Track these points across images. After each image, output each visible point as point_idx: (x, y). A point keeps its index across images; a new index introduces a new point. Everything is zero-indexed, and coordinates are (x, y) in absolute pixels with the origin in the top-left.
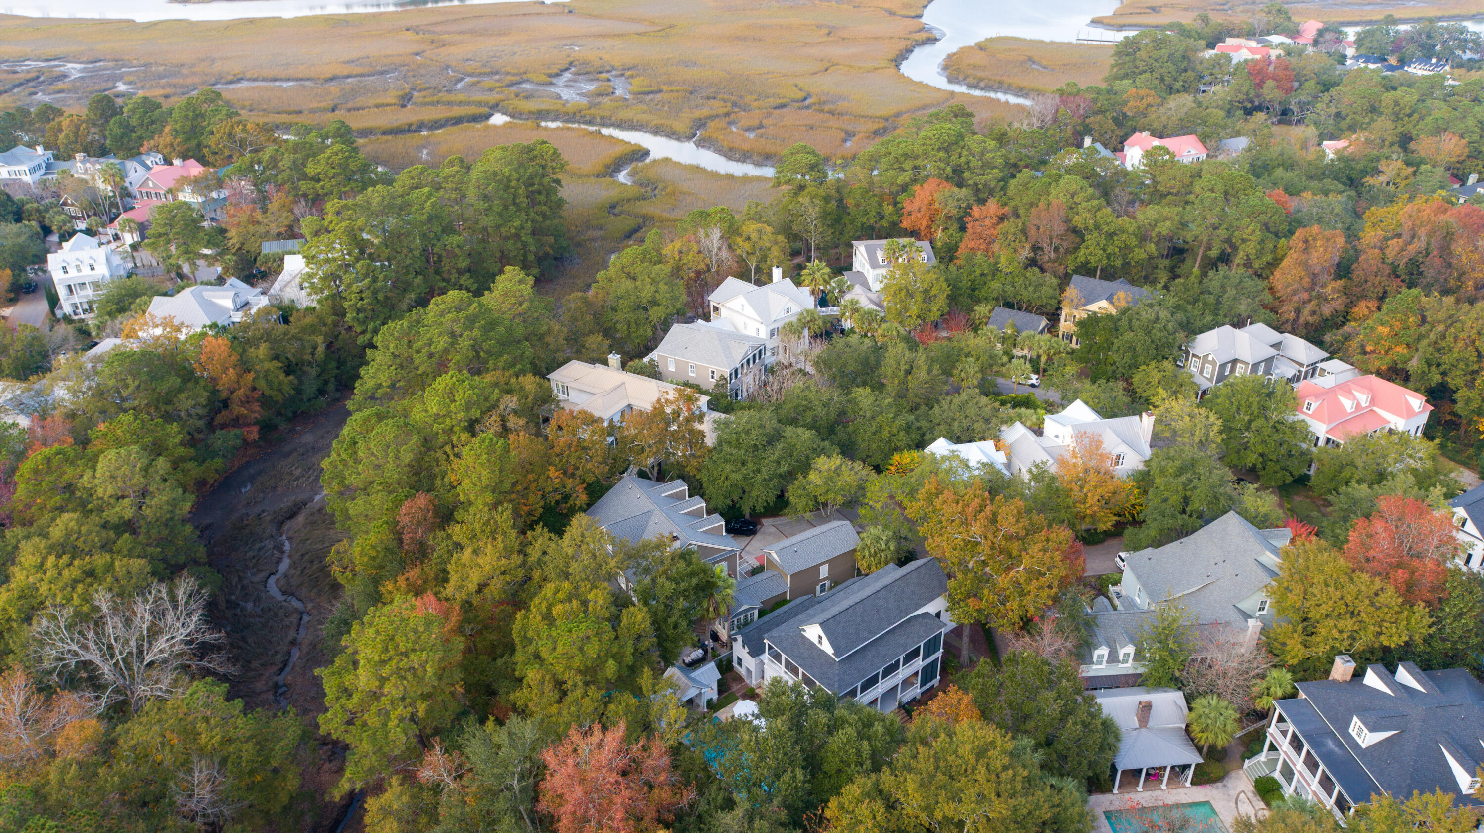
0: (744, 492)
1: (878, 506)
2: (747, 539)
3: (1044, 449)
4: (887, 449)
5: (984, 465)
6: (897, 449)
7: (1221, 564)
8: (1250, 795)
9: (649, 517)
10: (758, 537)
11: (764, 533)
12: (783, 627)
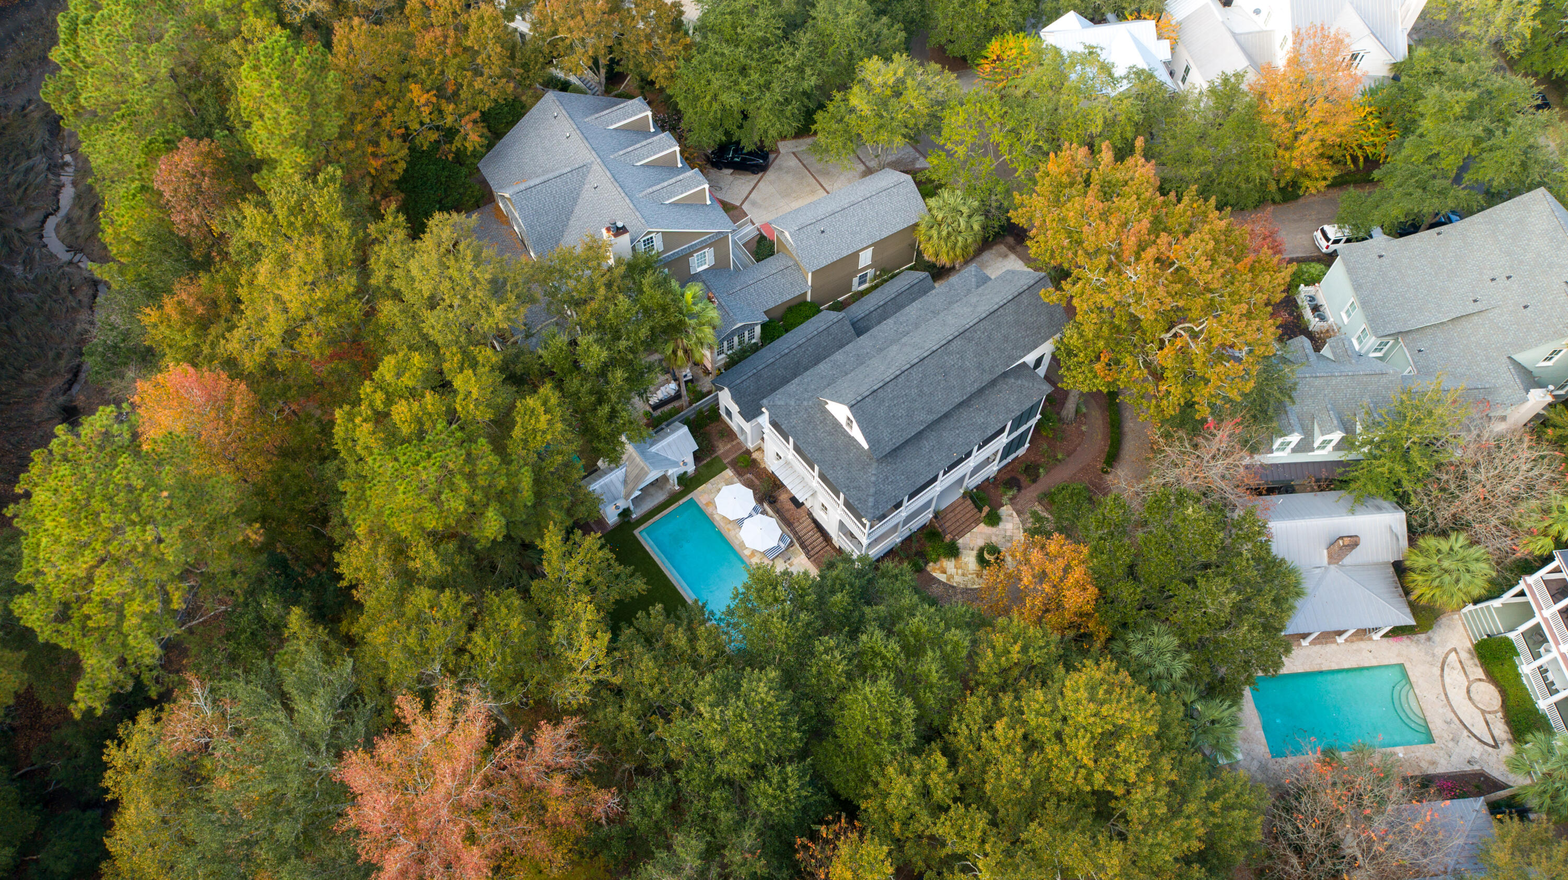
0: (745, 117)
1: (961, 151)
2: (753, 178)
3: (1234, 35)
4: (981, 30)
5: (1139, 73)
6: (996, 31)
7: (1501, 281)
8: (1464, 655)
9: (584, 176)
10: (770, 175)
11: (780, 168)
12: (793, 386)
